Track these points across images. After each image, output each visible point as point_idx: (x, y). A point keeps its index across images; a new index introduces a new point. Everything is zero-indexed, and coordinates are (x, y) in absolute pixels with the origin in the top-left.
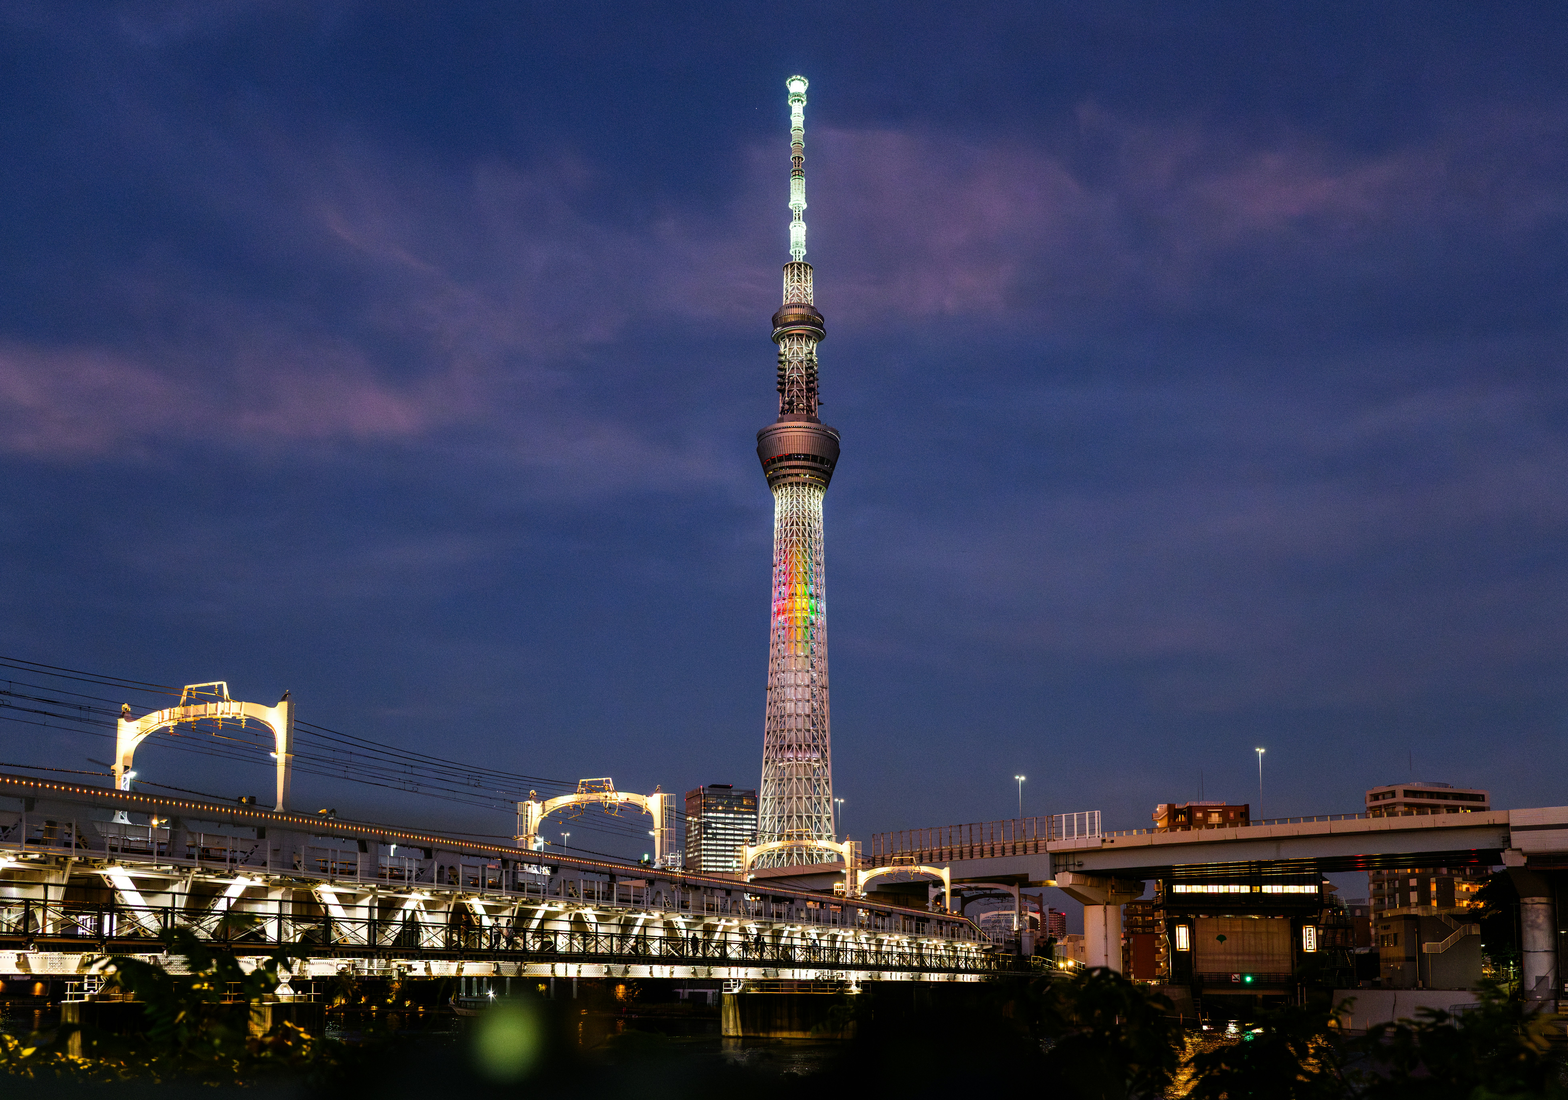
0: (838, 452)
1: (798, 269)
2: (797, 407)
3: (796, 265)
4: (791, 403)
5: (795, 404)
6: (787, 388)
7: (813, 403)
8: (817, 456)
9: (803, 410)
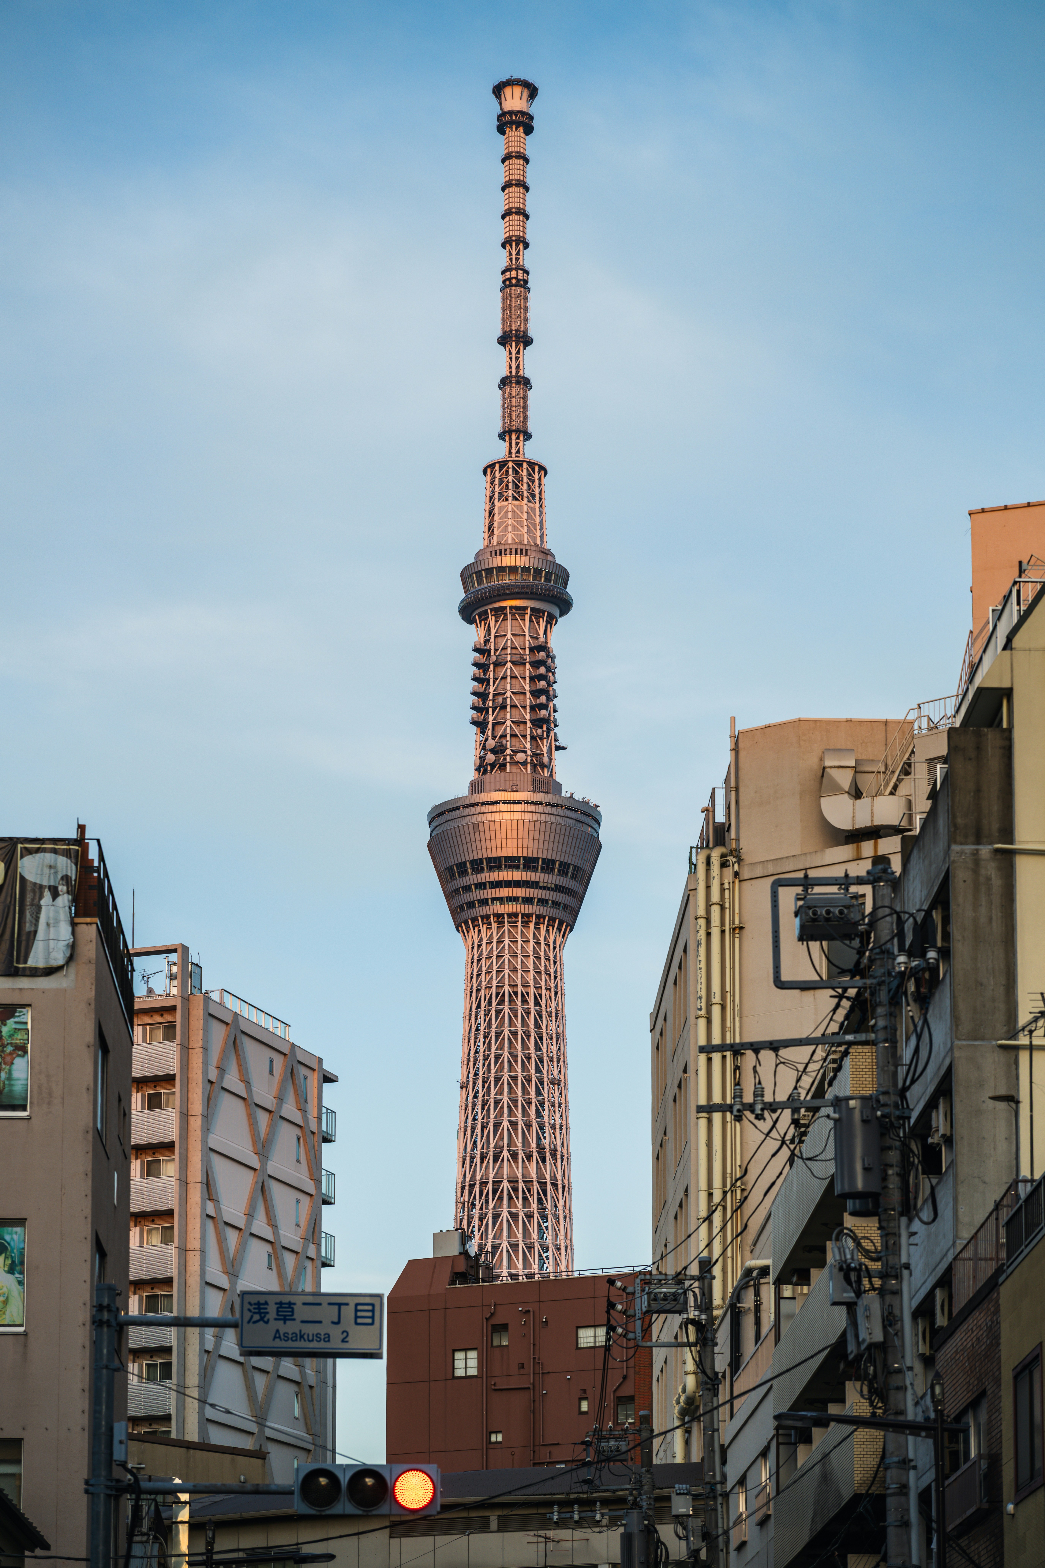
0: (595, 848)
1: (516, 472)
2: (511, 758)
3: (510, 464)
4: (498, 750)
5: (508, 752)
6: (491, 718)
7: (545, 749)
8: (554, 862)
9: (525, 764)
